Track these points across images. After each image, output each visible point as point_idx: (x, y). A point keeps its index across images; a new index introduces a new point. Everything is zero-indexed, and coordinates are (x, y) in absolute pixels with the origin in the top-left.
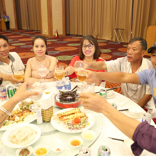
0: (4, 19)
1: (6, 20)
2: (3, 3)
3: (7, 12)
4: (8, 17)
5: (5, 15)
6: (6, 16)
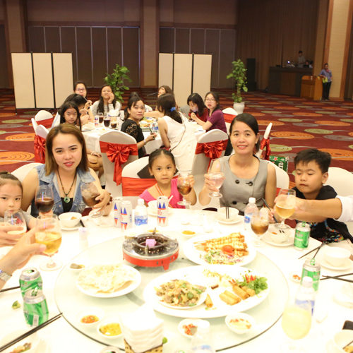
0: (322, 77)
1: (326, 81)
2: (326, 47)
3: (329, 64)
4: (330, 75)
5: (326, 69)
6: (328, 72)
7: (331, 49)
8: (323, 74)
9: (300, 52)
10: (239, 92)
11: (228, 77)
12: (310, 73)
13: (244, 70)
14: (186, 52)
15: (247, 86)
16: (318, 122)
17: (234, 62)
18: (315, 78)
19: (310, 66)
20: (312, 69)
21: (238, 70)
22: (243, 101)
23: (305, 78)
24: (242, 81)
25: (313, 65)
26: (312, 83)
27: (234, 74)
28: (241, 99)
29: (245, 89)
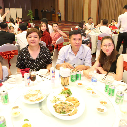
7: (60, 6)
8: (58, 13)
9: (52, 7)
10: (31, 19)
11: (28, 15)
12: (55, 13)
13: (32, 13)
14: (14, 8)
15: (34, 17)
16: (62, 29)
17: (29, 11)
18: (56, 15)
19: (54, 11)
20: (55, 12)
21: (30, 13)
22: (33, 22)
23: (53, 15)
24: (32, 16)
25: (55, 11)
26: (55, 16)
27: (29, 14)
28: (32, 22)
29: (33, 19)
